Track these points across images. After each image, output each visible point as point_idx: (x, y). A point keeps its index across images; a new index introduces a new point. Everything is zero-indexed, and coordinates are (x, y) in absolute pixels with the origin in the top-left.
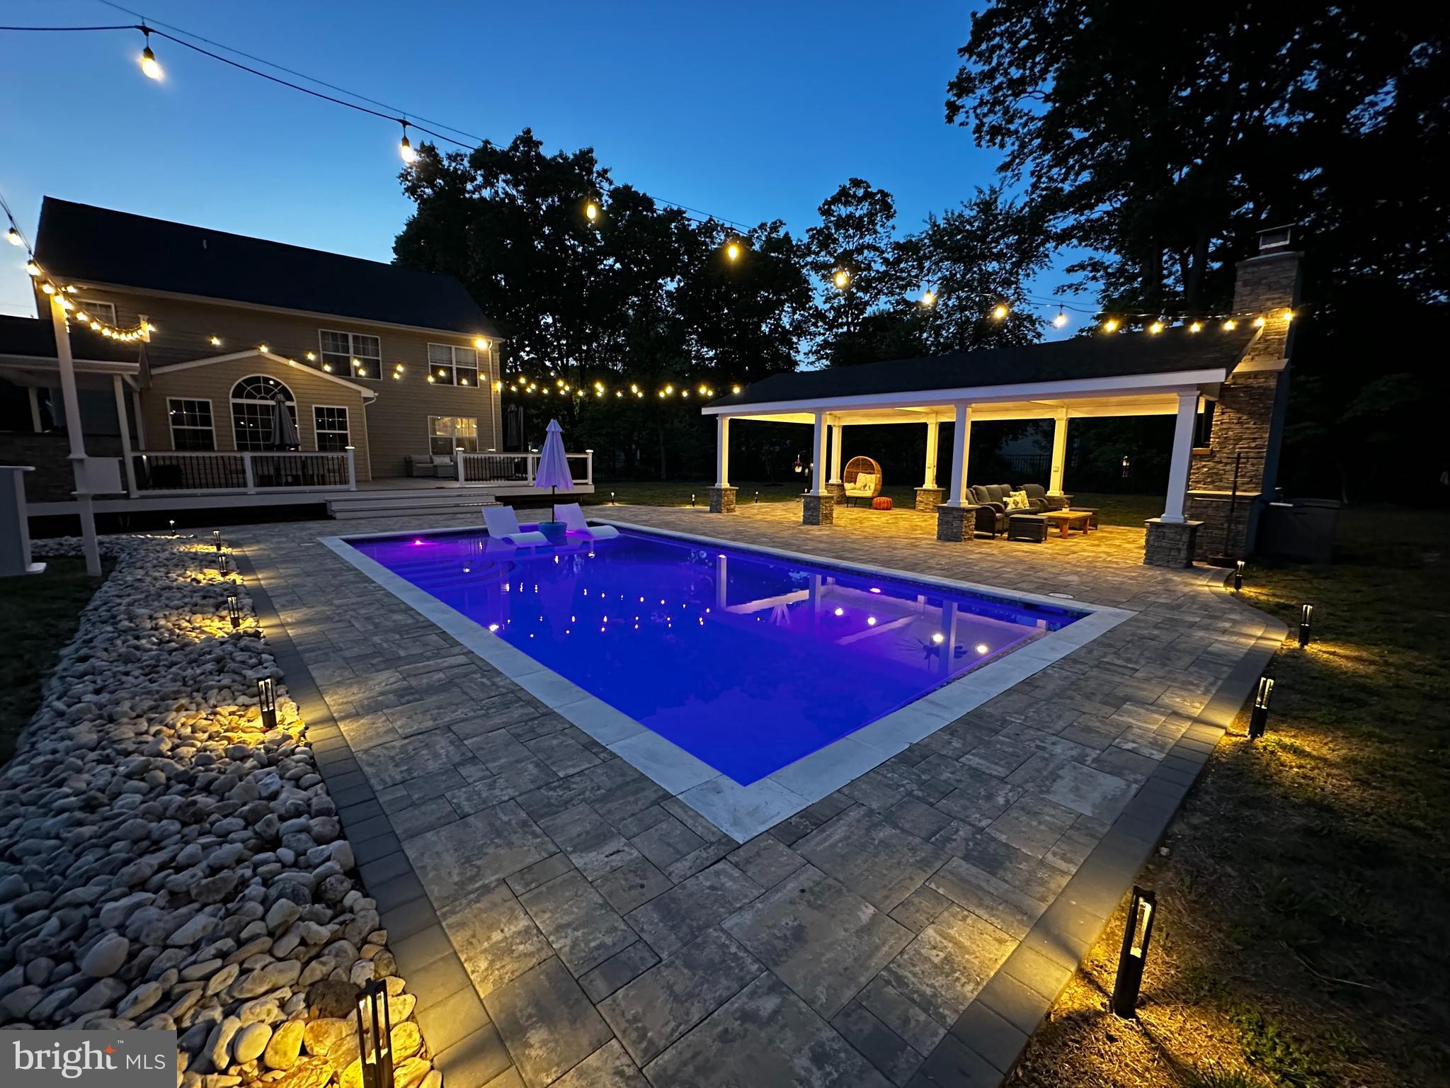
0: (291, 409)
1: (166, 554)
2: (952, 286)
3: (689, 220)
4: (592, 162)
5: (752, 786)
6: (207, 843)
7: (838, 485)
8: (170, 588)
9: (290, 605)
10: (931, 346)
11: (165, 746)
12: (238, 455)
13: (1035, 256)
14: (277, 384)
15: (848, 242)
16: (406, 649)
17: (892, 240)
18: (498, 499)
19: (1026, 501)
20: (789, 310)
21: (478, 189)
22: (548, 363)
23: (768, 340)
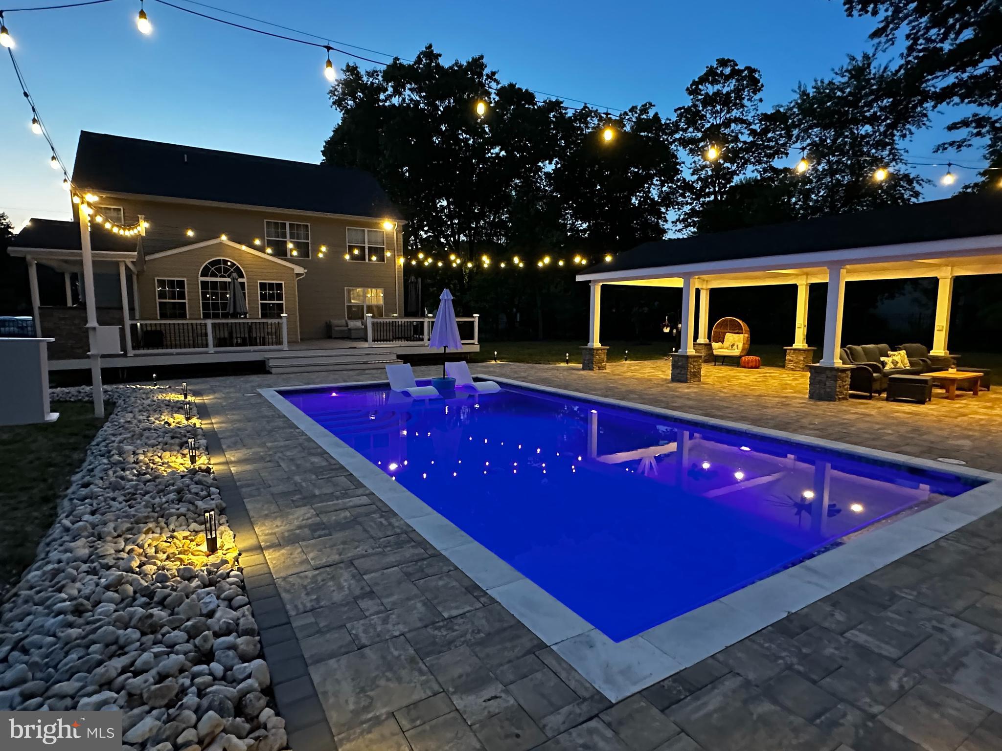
0: (243, 284)
1: (148, 402)
2: (823, 151)
3: (566, 109)
4: (482, 66)
5: (624, 643)
6: (158, 652)
7: (705, 345)
8: (149, 429)
9: (234, 446)
10: (799, 209)
11: (135, 564)
12: (203, 322)
13: (913, 117)
14: (233, 265)
15: (715, 118)
16: (320, 488)
17: (759, 112)
18: (399, 357)
19: (906, 361)
20: (658, 183)
21: (389, 98)
22: (442, 240)
23: (638, 212)
